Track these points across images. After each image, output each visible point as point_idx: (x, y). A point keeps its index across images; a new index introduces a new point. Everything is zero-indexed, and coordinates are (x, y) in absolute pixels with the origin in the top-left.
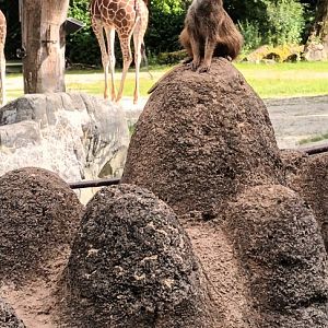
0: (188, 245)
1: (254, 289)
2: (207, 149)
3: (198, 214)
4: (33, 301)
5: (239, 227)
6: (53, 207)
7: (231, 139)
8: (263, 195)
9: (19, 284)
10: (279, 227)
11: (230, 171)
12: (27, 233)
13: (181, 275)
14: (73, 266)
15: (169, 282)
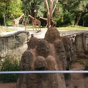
0: (49, 45)
1: (56, 50)
2: (52, 36)
3: (51, 42)
4: (34, 51)
5: (55, 44)
6: (36, 41)
7: (55, 35)
8: (58, 41)
9: (32, 49)
10: (59, 44)
11: (54, 38)
12: (33, 44)
13: (48, 49)
14: (37, 47)
15: (46, 49)
